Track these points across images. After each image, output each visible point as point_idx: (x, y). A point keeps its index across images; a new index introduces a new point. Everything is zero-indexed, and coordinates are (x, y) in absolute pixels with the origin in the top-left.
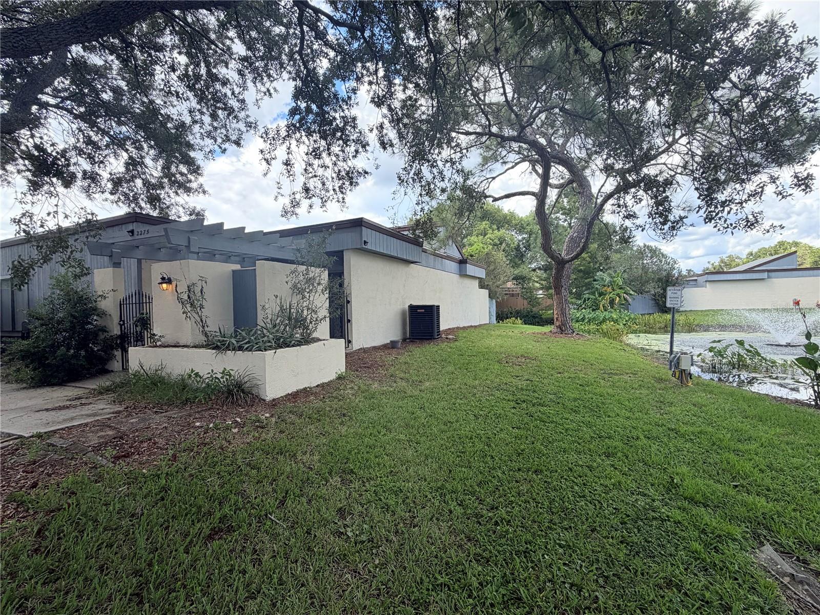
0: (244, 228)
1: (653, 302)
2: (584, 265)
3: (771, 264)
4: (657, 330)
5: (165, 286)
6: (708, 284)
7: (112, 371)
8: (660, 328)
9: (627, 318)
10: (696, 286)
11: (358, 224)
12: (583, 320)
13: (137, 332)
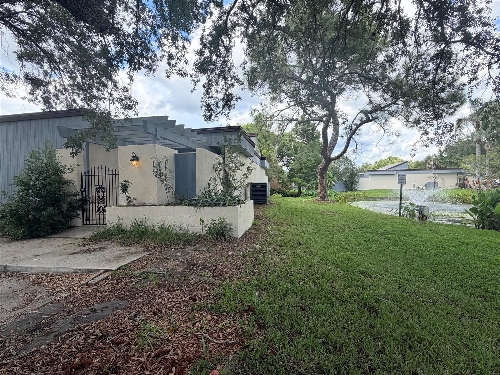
0: (183, 126)
1: (344, 185)
2: (312, 165)
3: (399, 166)
4: (350, 200)
5: (135, 162)
6: (370, 176)
7: (75, 226)
8: (351, 199)
9: (335, 194)
10: (364, 177)
11: (237, 129)
12: (312, 194)
13: (99, 197)
